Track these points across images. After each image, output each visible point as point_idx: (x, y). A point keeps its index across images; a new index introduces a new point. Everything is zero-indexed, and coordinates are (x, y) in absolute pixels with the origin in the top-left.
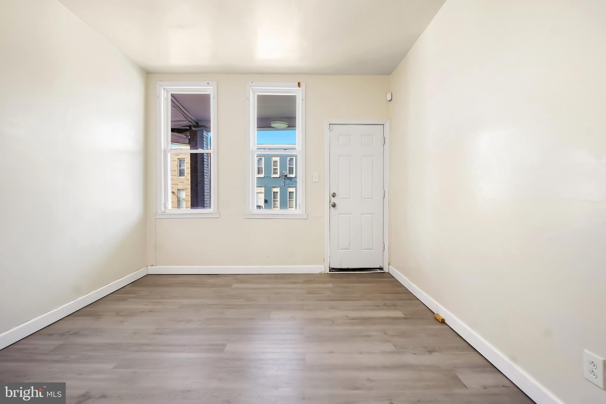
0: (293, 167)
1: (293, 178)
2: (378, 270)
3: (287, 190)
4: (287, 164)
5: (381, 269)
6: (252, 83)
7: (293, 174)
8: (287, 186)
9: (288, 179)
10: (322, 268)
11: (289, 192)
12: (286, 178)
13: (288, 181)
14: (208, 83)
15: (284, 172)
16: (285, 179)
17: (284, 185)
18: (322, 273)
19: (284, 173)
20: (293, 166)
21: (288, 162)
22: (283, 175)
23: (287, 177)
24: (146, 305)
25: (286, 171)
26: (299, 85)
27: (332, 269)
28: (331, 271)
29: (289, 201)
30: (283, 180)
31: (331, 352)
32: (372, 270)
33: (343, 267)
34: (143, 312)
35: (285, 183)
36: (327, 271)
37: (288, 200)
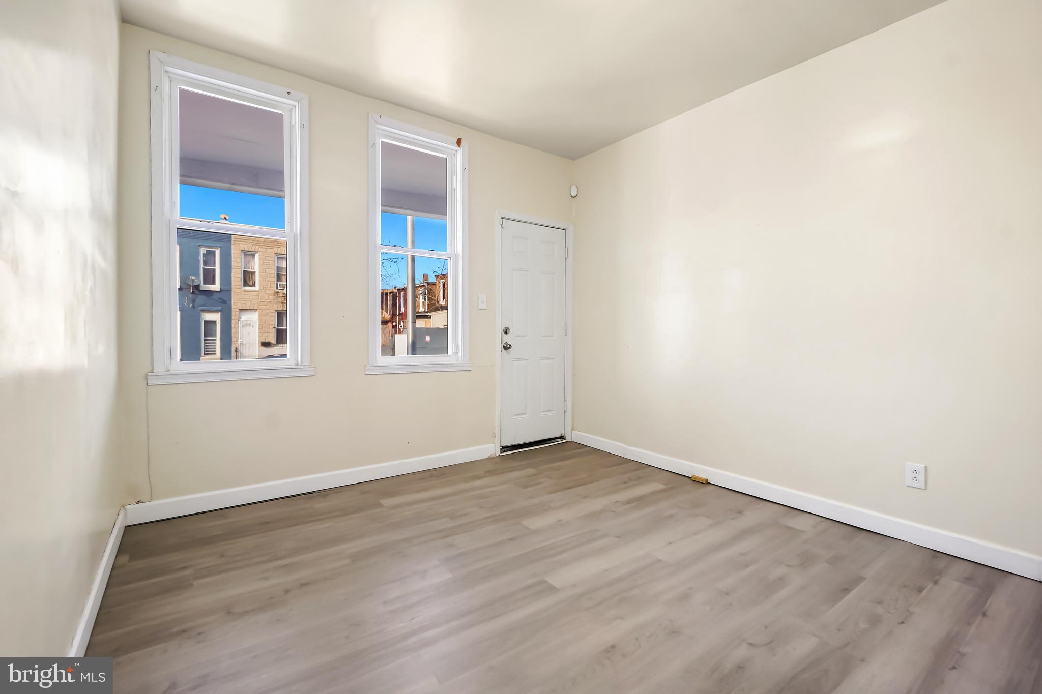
0: (214, 270)
1: (215, 293)
2: (560, 440)
3: (199, 317)
4: (199, 261)
5: (562, 437)
6: (380, 117)
7: (213, 283)
8: (200, 308)
9: (200, 295)
10: (491, 449)
11: (205, 321)
12: (196, 292)
13: (201, 299)
14: (289, 93)
15: (193, 278)
16: (193, 293)
17: (193, 307)
18: (491, 456)
19: (193, 280)
20: (214, 266)
21: (202, 259)
22: (191, 284)
23: (201, 289)
24: (266, 579)
25: (198, 276)
26: (459, 142)
27: (504, 448)
28: (502, 451)
29: (205, 340)
30: (190, 296)
31: (670, 543)
32: (553, 441)
33: (517, 443)
34: (287, 591)
35: (194, 301)
36: (498, 453)
37: (203, 337)
